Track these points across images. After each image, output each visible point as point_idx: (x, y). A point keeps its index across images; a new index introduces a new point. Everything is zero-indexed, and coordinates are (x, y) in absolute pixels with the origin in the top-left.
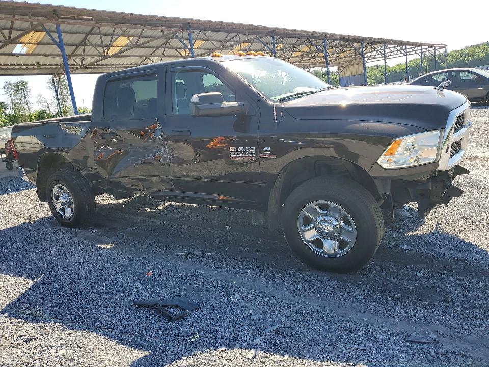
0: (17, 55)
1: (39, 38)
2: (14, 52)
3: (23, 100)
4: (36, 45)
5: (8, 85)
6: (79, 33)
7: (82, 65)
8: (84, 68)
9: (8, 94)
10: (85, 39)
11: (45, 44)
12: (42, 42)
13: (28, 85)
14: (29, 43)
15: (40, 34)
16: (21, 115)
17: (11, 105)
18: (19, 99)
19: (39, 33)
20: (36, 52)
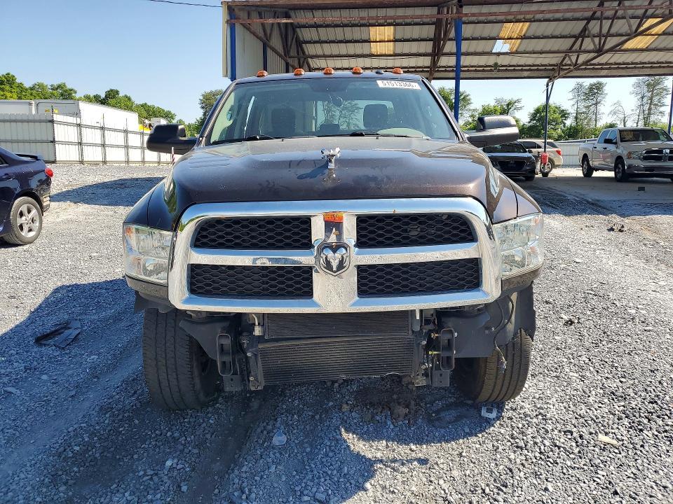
0: (499, 54)
1: (521, 30)
2: (494, 51)
3: (592, 108)
4: (519, 41)
5: (578, 88)
6: (578, 19)
7: (576, 64)
8: (578, 69)
9: (575, 100)
10: (585, 29)
11: (531, 38)
12: (527, 35)
13: (605, 88)
14: (510, 39)
15: (523, 25)
16: (582, 129)
17: (575, 115)
18: (588, 107)
19: (521, 24)
20: (521, 49)
